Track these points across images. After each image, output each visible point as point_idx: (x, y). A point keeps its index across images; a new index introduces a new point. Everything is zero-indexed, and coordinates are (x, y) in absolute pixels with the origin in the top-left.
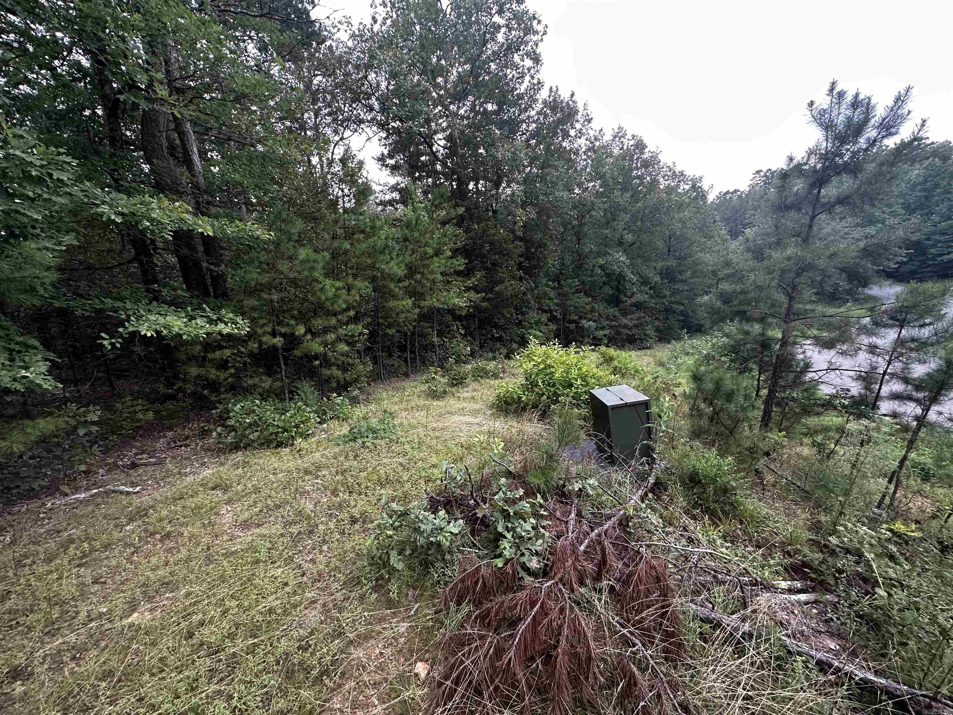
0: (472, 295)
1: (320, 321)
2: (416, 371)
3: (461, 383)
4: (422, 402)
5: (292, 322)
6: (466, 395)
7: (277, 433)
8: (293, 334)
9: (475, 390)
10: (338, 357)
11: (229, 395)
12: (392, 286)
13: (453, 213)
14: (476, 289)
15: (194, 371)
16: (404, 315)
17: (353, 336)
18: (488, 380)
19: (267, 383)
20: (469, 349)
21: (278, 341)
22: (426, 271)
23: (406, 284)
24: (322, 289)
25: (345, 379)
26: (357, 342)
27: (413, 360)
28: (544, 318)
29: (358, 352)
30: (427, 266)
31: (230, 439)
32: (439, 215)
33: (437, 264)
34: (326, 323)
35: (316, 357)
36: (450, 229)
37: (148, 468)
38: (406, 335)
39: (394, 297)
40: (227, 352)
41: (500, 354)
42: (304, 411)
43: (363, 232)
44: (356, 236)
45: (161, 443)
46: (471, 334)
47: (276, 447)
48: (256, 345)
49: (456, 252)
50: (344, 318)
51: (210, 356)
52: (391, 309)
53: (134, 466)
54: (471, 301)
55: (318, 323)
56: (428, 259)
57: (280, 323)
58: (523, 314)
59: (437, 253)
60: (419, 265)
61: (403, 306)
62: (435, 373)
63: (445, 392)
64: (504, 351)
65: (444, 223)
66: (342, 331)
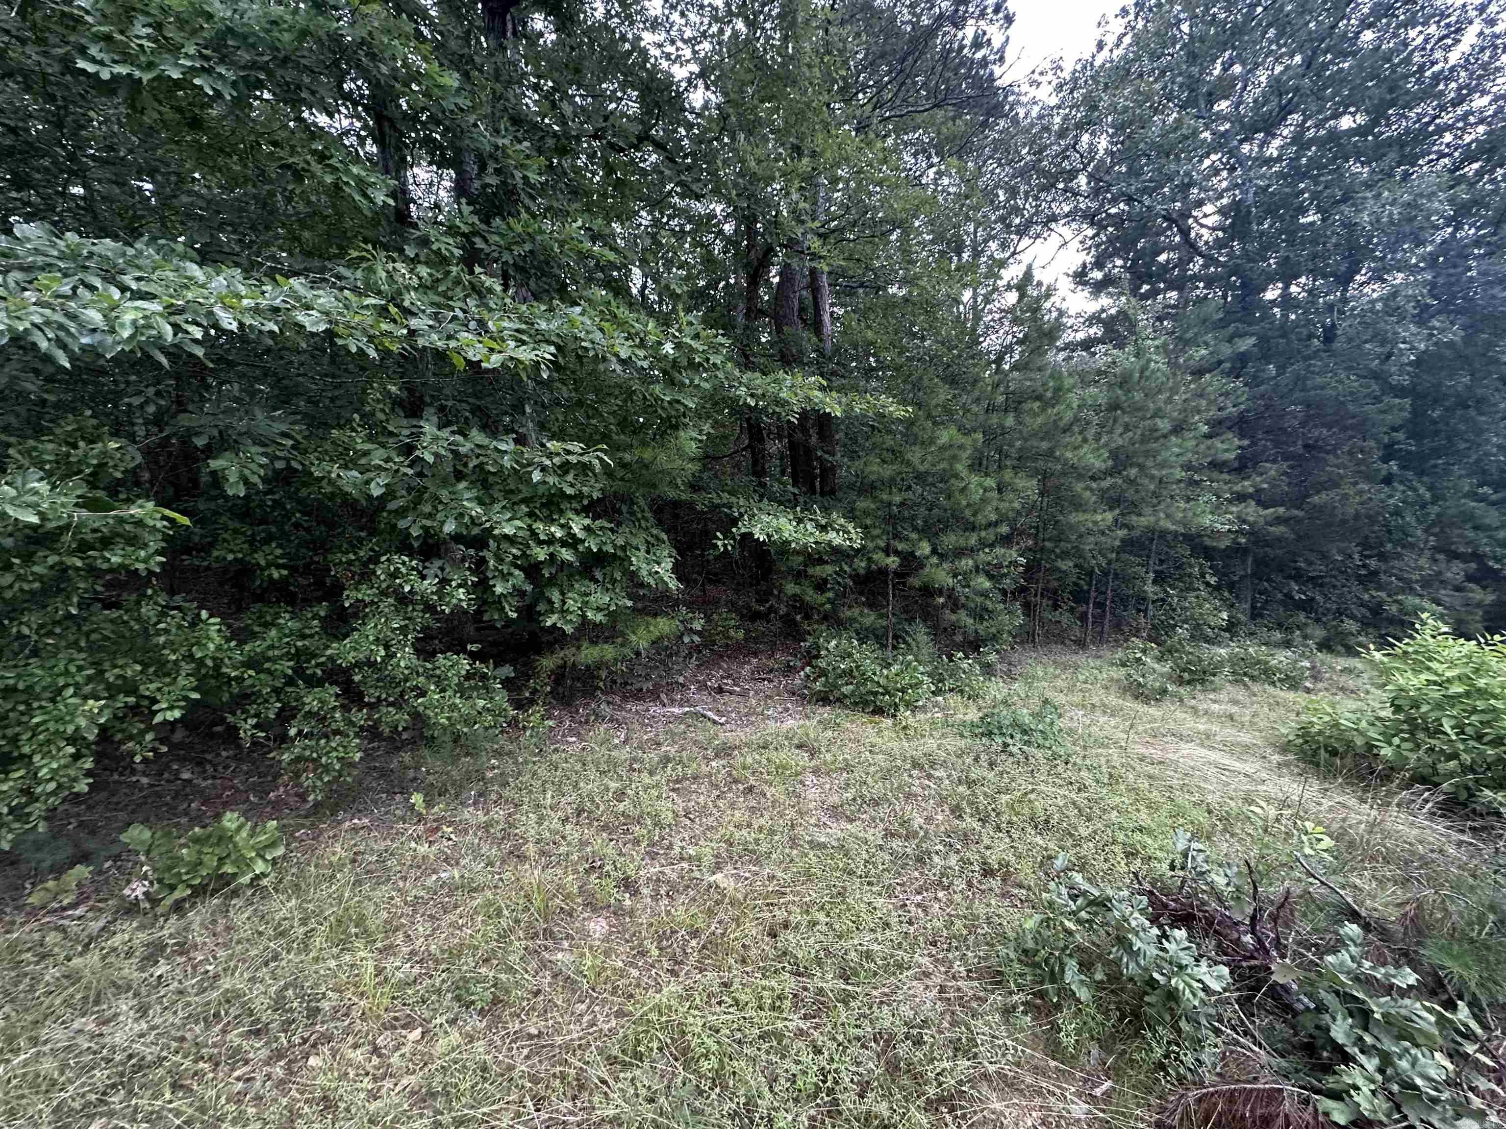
0: (1251, 511)
1: (953, 538)
2: (1100, 639)
3: (1203, 682)
4: (1113, 700)
5: (914, 536)
6: (1215, 707)
7: (877, 693)
8: (912, 554)
9: (1235, 702)
10: (971, 595)
11: (823, 627)
12: (1079, 487)
13: (1226, 350)
14: (1261, 499)
15: (791, 588)
16: (1092, 539)
17: (1000, 566)
18: (1270, 689)
19: (869, 619)
20: (1225, 615)
21: (893, 562)
22: (1150, 463)
23: (1106, 483)
24: (963, 490)
25: (976, 632)
26: (1005, 575)
27: (1099, 620)
28: (1456, 571)
29: (1004, 592)
30: (1154, 454)
31: (818, 686)
32: (1192, 356)
33: (1176, 450)
34: (962, 542)
35: (940, 592)
36: (1213, 382)
37: (733, 698)
38: (1091, 573)
39: (1078, 505)
40: (829, 569)
41: (1305, 637)
42: (915, 669)
43: (1039, 398)
44: (1026, 406)
45: (746, 670)
46: (1231, 587)
47: (874, 713)
48: (863, 564)
49: (1217, 427)
50: (989, 535)
51: (810, 571)
52: (1071, 527)
53: (720, 690)
54: (1244, 522)
55: (950, 540)
56: (1157, 439)
57: (896, 536)
58: (1382, 557)
59: (1178, 429)
60: (1135, 452)
61: (1095, 523)
62: (1144, 651)
63: (1164, 691)
64: (1320, 633)
65: (1199, 373)
66: (983, 557)
